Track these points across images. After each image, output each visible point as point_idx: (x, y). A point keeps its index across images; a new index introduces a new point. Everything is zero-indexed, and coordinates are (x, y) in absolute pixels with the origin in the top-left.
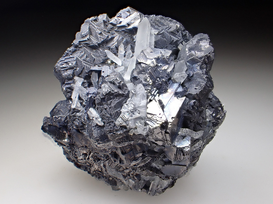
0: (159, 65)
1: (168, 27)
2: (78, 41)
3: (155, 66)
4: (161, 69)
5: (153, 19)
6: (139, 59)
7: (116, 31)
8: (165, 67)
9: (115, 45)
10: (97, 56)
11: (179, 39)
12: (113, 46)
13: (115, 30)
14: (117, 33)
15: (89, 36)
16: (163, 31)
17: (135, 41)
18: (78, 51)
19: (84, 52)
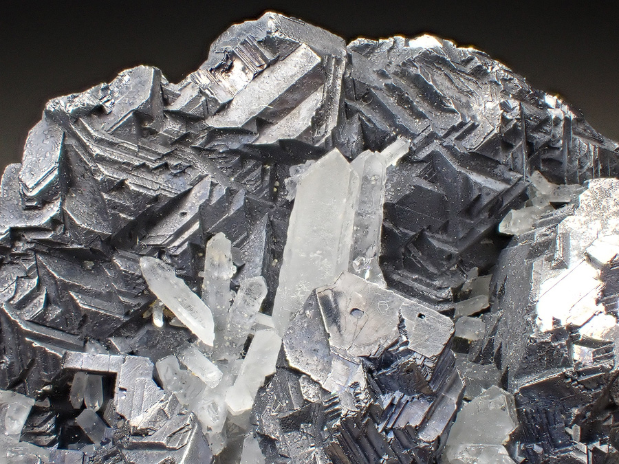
0: (386, 400)
1: (462, 124)
2: (8, 227)
3: (365, 416)
4: (389, 426)
5: (392, 69)
6: (292, 348)
7: (199, 150)
8: (414, 415)
9: (186, 235)
10: (98, 295)
11: (507, 181)
12: (176, 243)
13: (198, 144)
14: (204, 159)
15: (62, 204)
16: (435, 146)
17: (289, 198)
18: (10, 267)
19: (35, 281)
